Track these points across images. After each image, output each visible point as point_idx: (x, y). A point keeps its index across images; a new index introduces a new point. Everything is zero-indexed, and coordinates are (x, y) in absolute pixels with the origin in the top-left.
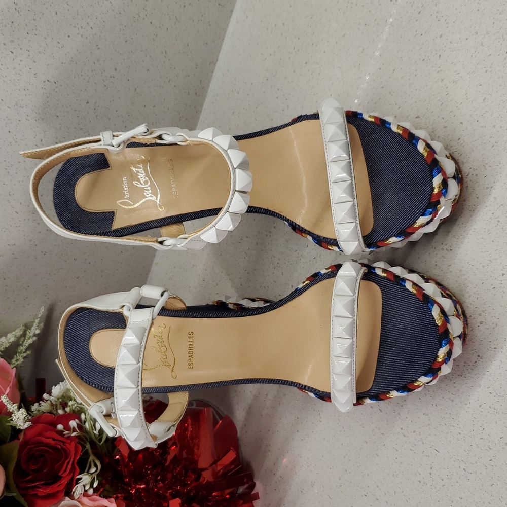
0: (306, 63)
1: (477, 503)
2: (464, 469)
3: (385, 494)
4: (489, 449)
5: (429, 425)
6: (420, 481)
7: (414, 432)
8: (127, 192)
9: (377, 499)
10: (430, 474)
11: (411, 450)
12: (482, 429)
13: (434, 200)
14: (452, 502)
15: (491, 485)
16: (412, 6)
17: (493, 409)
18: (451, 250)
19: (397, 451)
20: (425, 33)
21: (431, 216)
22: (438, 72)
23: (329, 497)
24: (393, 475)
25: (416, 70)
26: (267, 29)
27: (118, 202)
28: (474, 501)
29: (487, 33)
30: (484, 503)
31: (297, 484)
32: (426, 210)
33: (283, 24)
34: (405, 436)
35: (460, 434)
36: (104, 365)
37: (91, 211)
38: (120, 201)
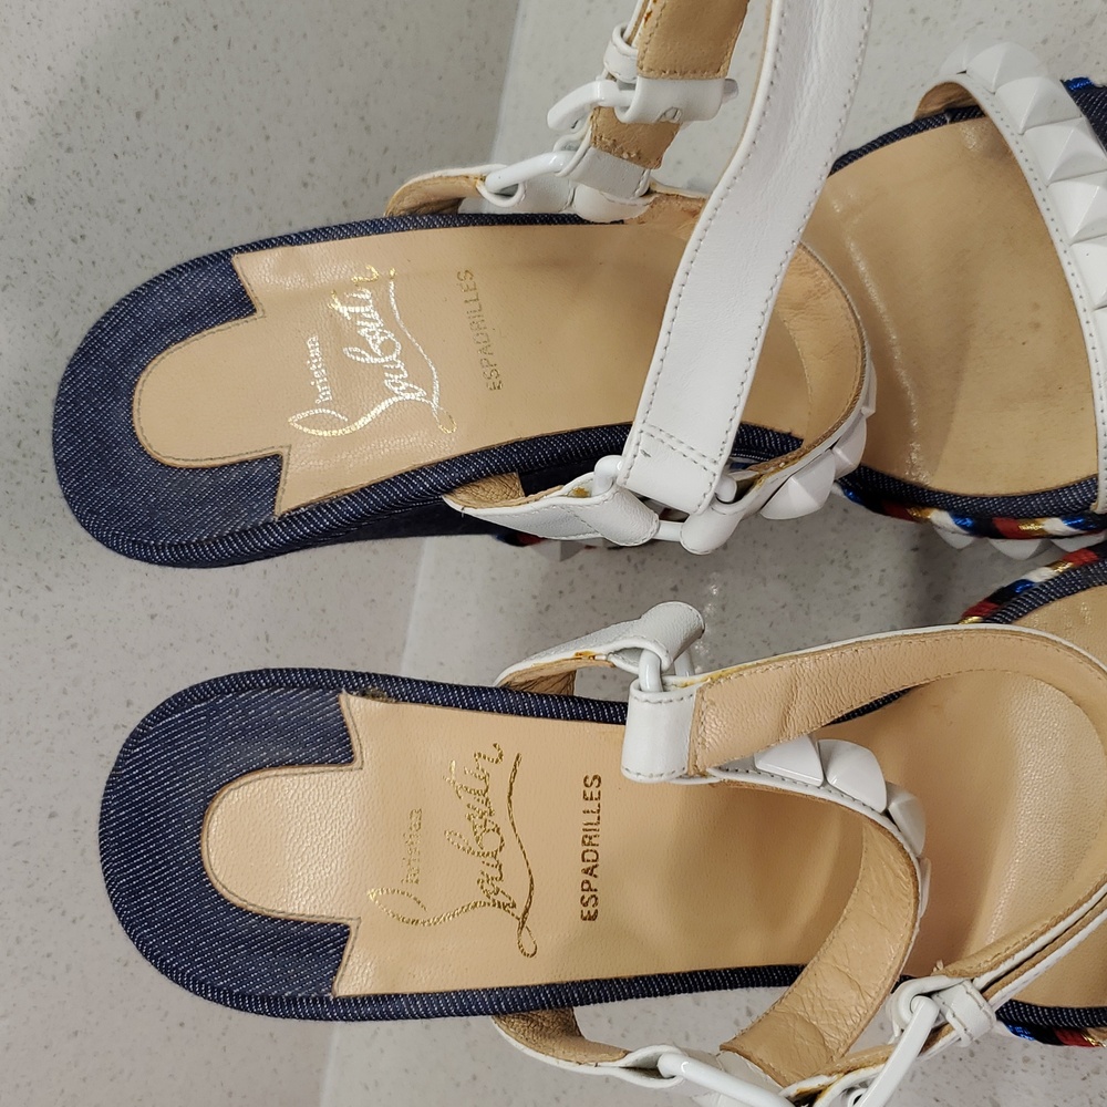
8: (322, 385)
27: (293, 420)
36: (255, 910)
37: (195, 464)
38: (300, 416)
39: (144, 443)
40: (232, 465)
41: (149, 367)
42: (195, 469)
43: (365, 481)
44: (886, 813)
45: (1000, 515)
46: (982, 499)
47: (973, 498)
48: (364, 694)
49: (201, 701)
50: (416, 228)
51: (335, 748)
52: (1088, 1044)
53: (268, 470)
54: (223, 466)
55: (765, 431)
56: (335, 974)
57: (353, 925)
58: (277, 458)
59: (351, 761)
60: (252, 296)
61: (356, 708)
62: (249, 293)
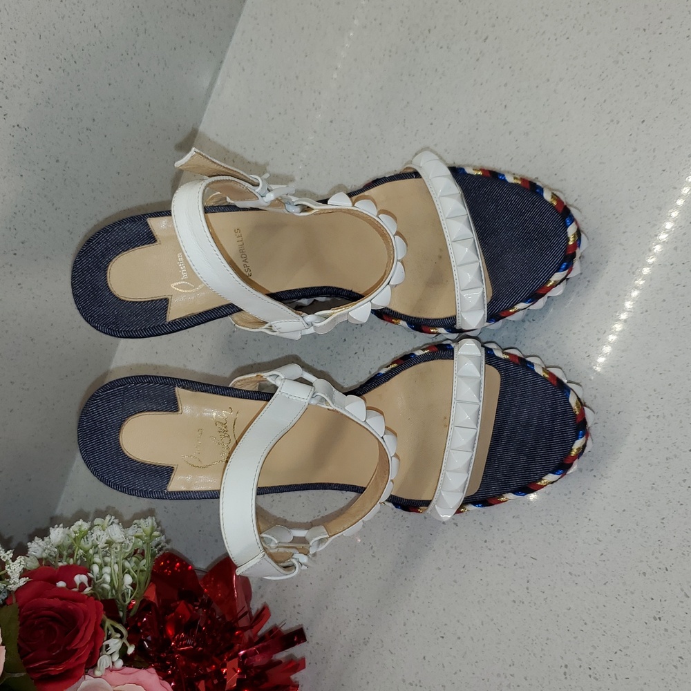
0: (331, 122)
1: (589, 610)
2: (570, 573)
3: (470, 628)
4: (598, 542)
5: (521, 529)
6: (514, 601)
7: (502, 542)
8: (184, 272)
9: (459, 638)
10: (527, 589)
11: (499, 565)
12: (587, 520)
13: (570, 252)
14: (558, 616)
15: (605, 584)
16: (468, 53)
17: (600, 494)
18: (534, 320)
19: (481, 570)
20: (487, 82)
21: (567, 271)
22: (505, 124)
23: (392, 653)
24: (479, 602)
25: (477, 124)
26: (274, 84)
27: (173, 286)
28: (585, 608)
29: (561, 80)
30: (597, 607)
31: (342, 646)
32: (561, 264)
33: (297, 77)
34: (490, 549)
35: (561, 531)
36: (139, 461)
37: (133, 300)
38: (176, 284)
39: (112, 290)
40: (149, 301)
41: (114, 260)
42: (133, 302)
43: (201, 311)
44: (382, 438)
45: (425, 325)
46: (418, 319)
47: (415, 318)
48: (184, 388)
49: (121, 386)
50: (219, 212)
51: (172, 405)
52: (419, 512)
53: (163, 304)
54: (145, 302)
55: (343, 290)
56: (168, 483)
57: (175, 467)
58: (167, 300)
59: (177, 411)
60: (155, 235)
61: (180, 392)
62: (154, 233)
